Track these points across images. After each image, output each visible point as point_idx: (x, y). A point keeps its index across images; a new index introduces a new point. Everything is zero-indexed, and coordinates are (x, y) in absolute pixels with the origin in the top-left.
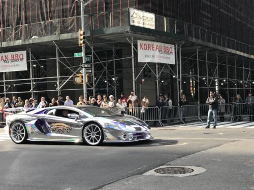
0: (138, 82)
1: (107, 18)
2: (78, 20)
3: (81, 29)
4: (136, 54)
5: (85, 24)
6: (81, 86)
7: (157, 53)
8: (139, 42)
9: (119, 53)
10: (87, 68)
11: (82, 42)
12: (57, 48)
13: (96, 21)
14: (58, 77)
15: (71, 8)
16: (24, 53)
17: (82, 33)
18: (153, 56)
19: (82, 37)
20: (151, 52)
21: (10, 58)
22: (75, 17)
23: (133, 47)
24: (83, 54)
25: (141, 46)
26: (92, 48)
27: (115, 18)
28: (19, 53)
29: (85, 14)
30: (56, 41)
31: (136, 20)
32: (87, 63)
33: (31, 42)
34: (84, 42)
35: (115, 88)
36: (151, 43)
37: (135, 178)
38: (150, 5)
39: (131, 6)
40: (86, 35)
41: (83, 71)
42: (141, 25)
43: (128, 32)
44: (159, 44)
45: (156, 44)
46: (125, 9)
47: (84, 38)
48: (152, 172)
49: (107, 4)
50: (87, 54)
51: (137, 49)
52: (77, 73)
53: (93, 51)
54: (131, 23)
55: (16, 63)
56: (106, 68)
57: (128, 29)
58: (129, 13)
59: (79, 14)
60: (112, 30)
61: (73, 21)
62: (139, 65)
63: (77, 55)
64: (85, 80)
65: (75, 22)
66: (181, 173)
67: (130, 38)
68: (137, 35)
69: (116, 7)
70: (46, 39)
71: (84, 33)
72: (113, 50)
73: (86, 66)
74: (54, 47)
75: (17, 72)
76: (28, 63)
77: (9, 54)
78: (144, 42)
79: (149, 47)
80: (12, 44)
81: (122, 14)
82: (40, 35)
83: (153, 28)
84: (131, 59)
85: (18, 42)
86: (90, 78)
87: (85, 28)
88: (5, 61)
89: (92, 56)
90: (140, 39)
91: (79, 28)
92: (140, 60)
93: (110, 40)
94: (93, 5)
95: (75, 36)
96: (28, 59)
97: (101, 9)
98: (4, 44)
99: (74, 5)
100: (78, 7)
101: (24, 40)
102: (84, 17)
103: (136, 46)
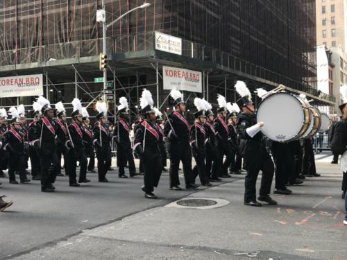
1: (131, 42)
2: (100, 43)
3: (102, 52)
4: (161, 81)
5: (107, 47)
7: (183, 80)
8: (165, 68)
9: (143, 79)
10: (108, 95)
11: (103, 66)
12: (76, 72)
13: (119, 43)
15: (91, 30)
16: (41, 76)
17: (103, 56)
18: (179, 84)
19: (103, 61)
20: (177, 79)
21: (25, 81)
22: (96, 40)
23: (157, 73)
24: (104, 79)
25: (166, 73)
26: (114, 73)
27: (140, 41)
28: (34, 76)
29: (107, 35)
30: (74, 64)
31: (161, 45)
32: (109, 88)
33: (48, 64)
34: (105, 67)
36: (177, 69)
38: (177, 29)
39: (157, 29)
40: (107, 59)
41: (104, 97)
42: (167, 50)
43: (153, 57)
44: (185, 70)
45: (182, 70)
46: (149, 32)
47: (105, 62)
48: (174, 204)
49: (130, 26)
50: (109, 79)
51: (162, 75)
52: (98, 99)
53: (114, 77)
54: (157, 48)
55: (31, 87)
56: (128, 95)
57: (153, 54)
58: (154, 37)
59: (101, 36)
60: (134, 54)
61: (94, 44)
62: (164, 93)
63: (97, 80)
65: (96, 45)
66: (204, 205)
67: (154, 63)
68: (163, 61)
69: (141, 30)
70: (65, 62)
71: (106, 57)
72: (137, 75)
73: (107, 92)
74: (73, 71)
75: (32, 97)
76: (44, 88)
77: (24, 78)
78: (170, 68)
79: (175, 74)
80: (27, 66)
81: (147, 38)
82: (58, 58)
83: (180, 53)
84: (156, 85)
85: (34, 65)
86: (111, 105)
87: (107, 52)
88: (19, 85)
89: (114, 81)
90: (165, 65)
91: (100, 51)
93: (133, 65)
94: (116, 27)
95: (95, 60)
96: (44, 83)
97: (124, 32)
98: (19, 67)
99: (96, 26)
100: (100, 29)
101: (41, 63)
102: (107, 40)
103: (161, 72)
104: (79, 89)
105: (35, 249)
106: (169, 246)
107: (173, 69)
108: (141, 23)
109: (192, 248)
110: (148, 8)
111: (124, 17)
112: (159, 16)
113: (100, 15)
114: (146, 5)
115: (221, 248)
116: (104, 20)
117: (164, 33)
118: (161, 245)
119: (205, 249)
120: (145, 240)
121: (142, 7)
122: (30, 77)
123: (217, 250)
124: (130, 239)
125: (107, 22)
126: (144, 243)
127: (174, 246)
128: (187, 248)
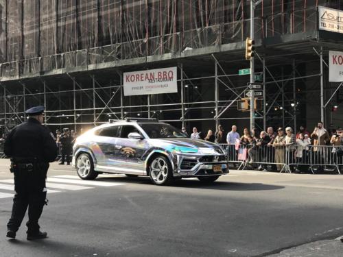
0: (329, 109)
1: (287, 21)
2: (246, 25)
3: (249, 36)
4: (326, 70)
5: (255, 30)
6: (248, 114)
8: (331, 54)
9: (302, 69)
10: (256, 90)
11: (250, 54)
12: (217, 63)
13: (270, 25)
14: (217, 101)
15: (236, 9)
16: (174, 69)
17: (250, 42)
19: (250, 48)
21: (156, 76)
22: (241, 21)
23: (322, 60)
24: (250, 71)
25: (334, 59)
26: (264, 62)
27: (297, 20)
28: (167, 70)
29: (255, 16)
30: (215, 54)
31: (327, 23)
32: (256, 82)
33: (183, 55)
34: (253, 55)
35: (294, 118)
37: (325, 243)
39: (321, 3)
40: (256, 45)
41: (250, 94)
42: (335, 30)
43: (315, 39)
46: (311, 8)
47: (253, 49)
50: (256, 70)
51: (328, 63)
52: (243, 96)
53: (264, 67)
54: (321, 27)
55: (163, 83)
56: (282, 90)
57: (316, 36)
58: (318, 12)
59: (247, 16)
60: (292, 36)
61: (239, 26)
62: (330, 86)
63: (242, 72)
64: (253, 105)
65: (242, 26)
67: (317, 48)
68: (329, 44)
69: (299, 5)
70: (203, 51)
71: (253, 42)
72: (294, 64)
73: (255, 86)
74: (212, 62)
75: (164, 95)
76: (179, 83)
77: (155, 72)
78: (339, 53)
80: (159, 58)
81: (308, 15)
82: (195, 46)
84: (320, 77)
85: (168, 56)
86: (259, 103)
87: (255, 35)
88: (150, 81)
89: (263, 73)
90: (333, 49)
91: (247, 35)
92: (331, 79)
93: (288, 51)
94: (267, 4)
95: (240, 47)
96: (179, 77)
97: (277, 9)
98: (150, 59)
99: (241, 5)
100: (247, 7)
101: (175, 53)
102: (255, 21)
103: (326, 59)
104: (220, 86)
117: (331, 7)
122: (162, 70)
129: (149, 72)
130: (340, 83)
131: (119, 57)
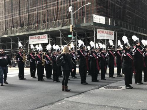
1: (83, 19)
2: (70, 20)
3: (71, 24)
4: (96, 35)
5: (73, 22)
7: (106, 35)
8: (97, 30)
9: (88, 35)
10: (74, 42)
11: (71, 30)
12: (61, 33)
13: (78, 20)
15: (67, 15)
16: (47, 35)
17: (72, 26)
18: (104, 36)
19: (72, 28)
20: (103, 34)
21: (40, 37)
22: (69, 19)
23: (94, 32)
24: (72, 36)
25: (98, 32)
26: (76, 32)
27: (87, 19)
28: (44, 35)
29: (73, 17)
30: (60, 30)
31: (96, 20)
32: (74, 39)
33: (49, 30)
34: (72, 30)
36: (103, 30)
38: (103, 13)
39: (94, 13)
40: (73, 27)
42: (98, 22)
43: (92, 25)
44: (106, 31)
45: (105, 31)
46: (91, 15)
47: (73, 28)
49: (83, 13)
50: (74, 35)
51: (96, 33)
53: (76, 34)
54: (94, 21)
55: (43, 40)
57: (92, 24)
58: (93, 17)
59: (70, 17)
60: (84, 24)
61: (68, 21)
63: (69, 36)
65: (69, 21)
66: (116, 89)
67: (93, 28)
68: (97, 27)
69: (87, 14)
70: (56, 29)
71: (73, 26)
72: (86, 33)
73: (73, 41)
74: (59, 33)
76: (48, 40)
77: (40, 36)
78: (100, 30)
79: (102, 32)
80: (41, 31)
81: (90, 17)
82: (54, 27)
83: (104, 23)
84: (94, 37)
85: (44, 31)
86: (75, 46)
87: (73, 24)
88: (38, 39)
89: (76, 36)
90: (98, 28)
91: (70, 24)
93: (84, 29)
94: (77, 13)
95: (68, 28)
96: (48, 38)
97: (80, 15)
98: (38, 31)
99: (68, 14)
100: (70, 15)
101: (47, 30)
102: (73, 19)
104: (62, 40)
105: (46, 105)
106: (101, 106)
107: (101, 30)
108: (87, 11)
109: (111, 107)
110: (90, 5)
111: (80, 9)
112: (95, 8)
113: (70, 9)
114: (89, 3)
115: (124, 107)
116: (72, 11)
117: (97, 15)
118: (98, 105)
119: (117, 107)
120: (91, 103)
121: (88, 4)
122: (42, 35)
123: (122, 108)
124: (84, 102)
125: (73, 12)
126: (90, 104)
127: (103, 106)
128: (109, 107)
129: (38, 36)
130: (100, 39)
131: (27, 31)
